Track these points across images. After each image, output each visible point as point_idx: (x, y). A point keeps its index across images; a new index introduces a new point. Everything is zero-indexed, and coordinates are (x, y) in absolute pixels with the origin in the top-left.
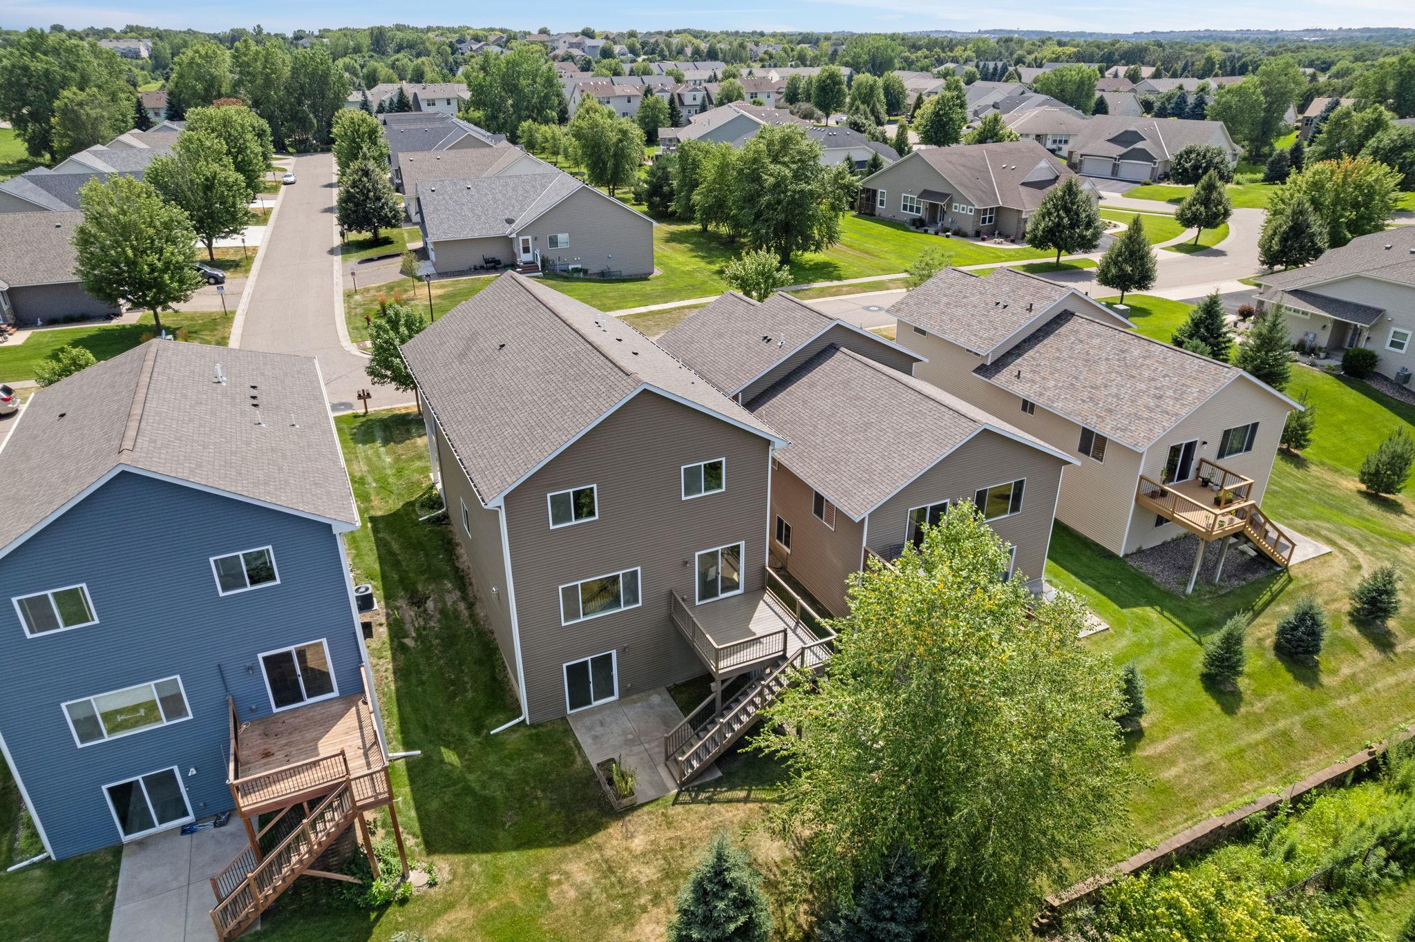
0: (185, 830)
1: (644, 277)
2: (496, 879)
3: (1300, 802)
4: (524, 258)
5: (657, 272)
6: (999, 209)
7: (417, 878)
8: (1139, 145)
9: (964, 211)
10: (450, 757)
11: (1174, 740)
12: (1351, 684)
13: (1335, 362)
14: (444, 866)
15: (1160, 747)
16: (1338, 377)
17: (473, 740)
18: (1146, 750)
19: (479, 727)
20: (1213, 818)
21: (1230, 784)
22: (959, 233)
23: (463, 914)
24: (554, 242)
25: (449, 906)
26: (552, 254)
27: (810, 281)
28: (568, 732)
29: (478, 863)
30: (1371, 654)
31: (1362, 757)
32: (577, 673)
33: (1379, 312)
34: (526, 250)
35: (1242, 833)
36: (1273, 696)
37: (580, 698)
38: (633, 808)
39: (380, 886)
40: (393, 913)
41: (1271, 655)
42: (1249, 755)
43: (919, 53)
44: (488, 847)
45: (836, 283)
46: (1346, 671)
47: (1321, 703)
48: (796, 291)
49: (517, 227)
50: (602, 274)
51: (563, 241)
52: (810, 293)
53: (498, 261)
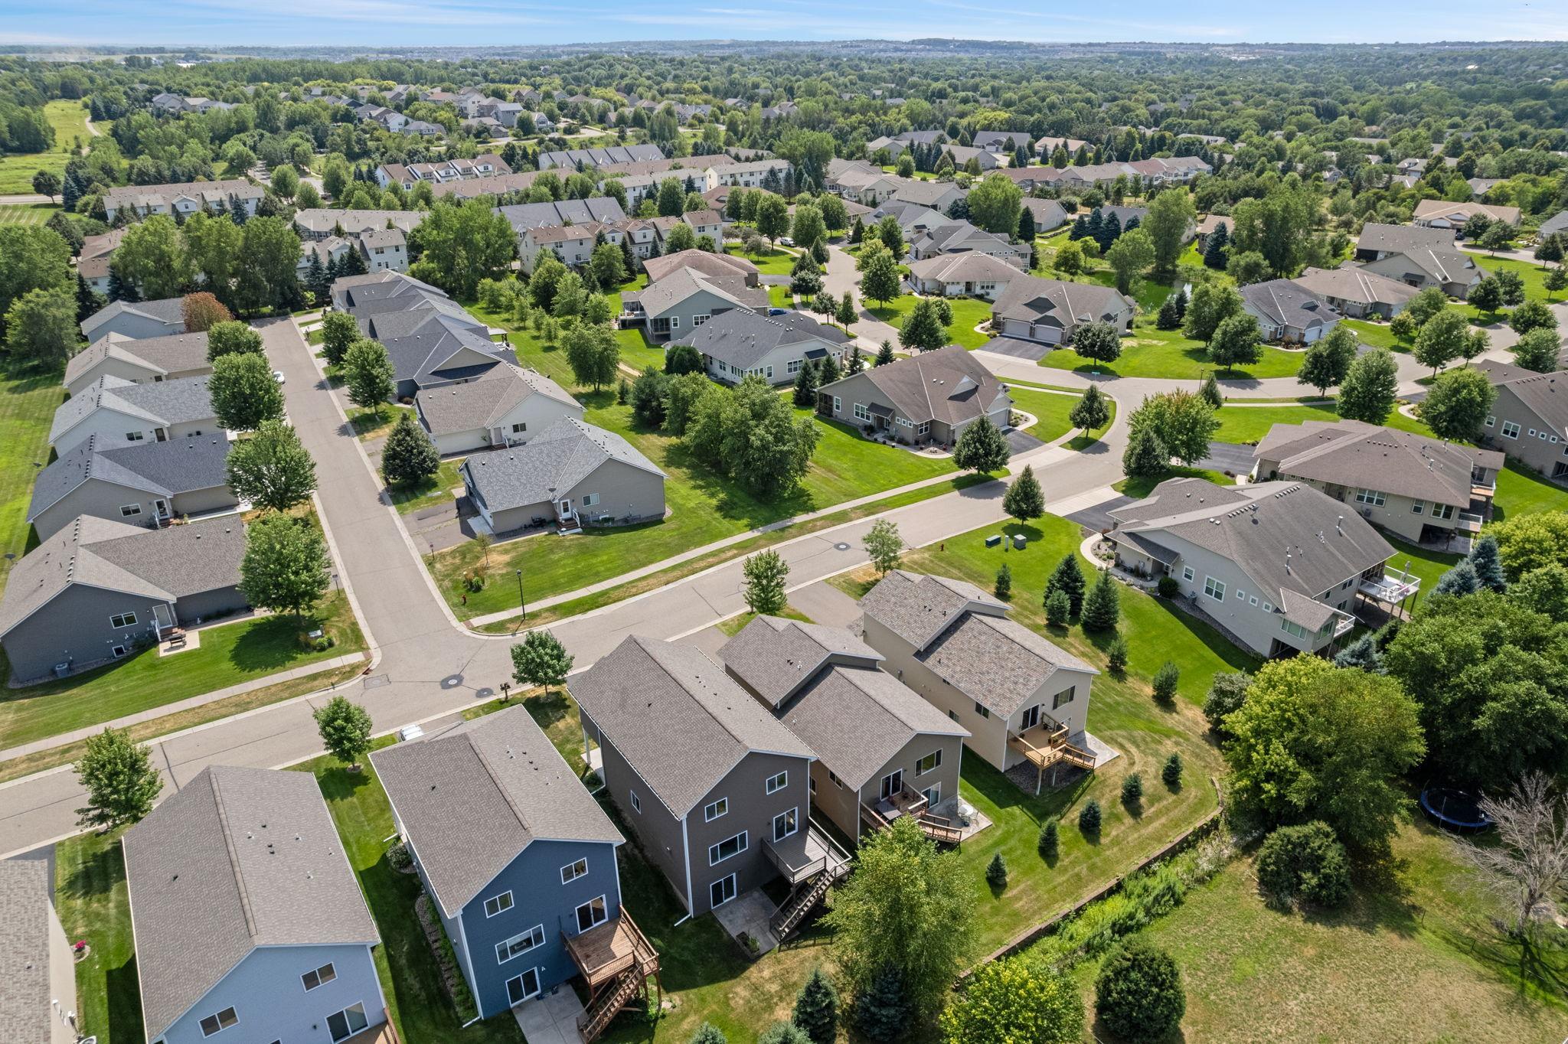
0: (538, 998)
1: (657, 520)
2: (703, 1000)
3: (1079, 912)
4: (564, 516)
5: (669, 512)
6: (932, 422)
7: (666, 1005)
8: (1050, 313)
9: (907, 423)
11: (1022, 886)
12: (1117, 841)
13: (1155, 584)
14: (677, 997)
15: (1015, 892)
16: (1156, 598)
17: (666, 931)
18: (1008, 894)
19: (668, 923)
20: (1038, 925)
21: (1047, 907)
22: (902, 442)
23: (694, 1017)
24: (587, 500)
25: (686, 1016)
26: (586, 510)
27: (792, 515)
28: (715, 920)
29: (692, 993)
30: (1129, 820)
31: (1113, 882)
32: (717, 888)
33: (1176, 555)
34: (566, 510)
35: (1051, 930)
36: (1075, 853)
37: (718, 899)
38: (760, 957)
39: (653, 1010)
41: (1077, 829)
42: (1058, 889)
43: (854, 118)
44: (694, 985)
45: (811, 516)
46: (1114, 833)
47: (1098, 855)
48: (782, 530)
49: (558, 494)
50: (626, 520)
51: (595, 499)
52: (793, 531)
53: (544, 520)
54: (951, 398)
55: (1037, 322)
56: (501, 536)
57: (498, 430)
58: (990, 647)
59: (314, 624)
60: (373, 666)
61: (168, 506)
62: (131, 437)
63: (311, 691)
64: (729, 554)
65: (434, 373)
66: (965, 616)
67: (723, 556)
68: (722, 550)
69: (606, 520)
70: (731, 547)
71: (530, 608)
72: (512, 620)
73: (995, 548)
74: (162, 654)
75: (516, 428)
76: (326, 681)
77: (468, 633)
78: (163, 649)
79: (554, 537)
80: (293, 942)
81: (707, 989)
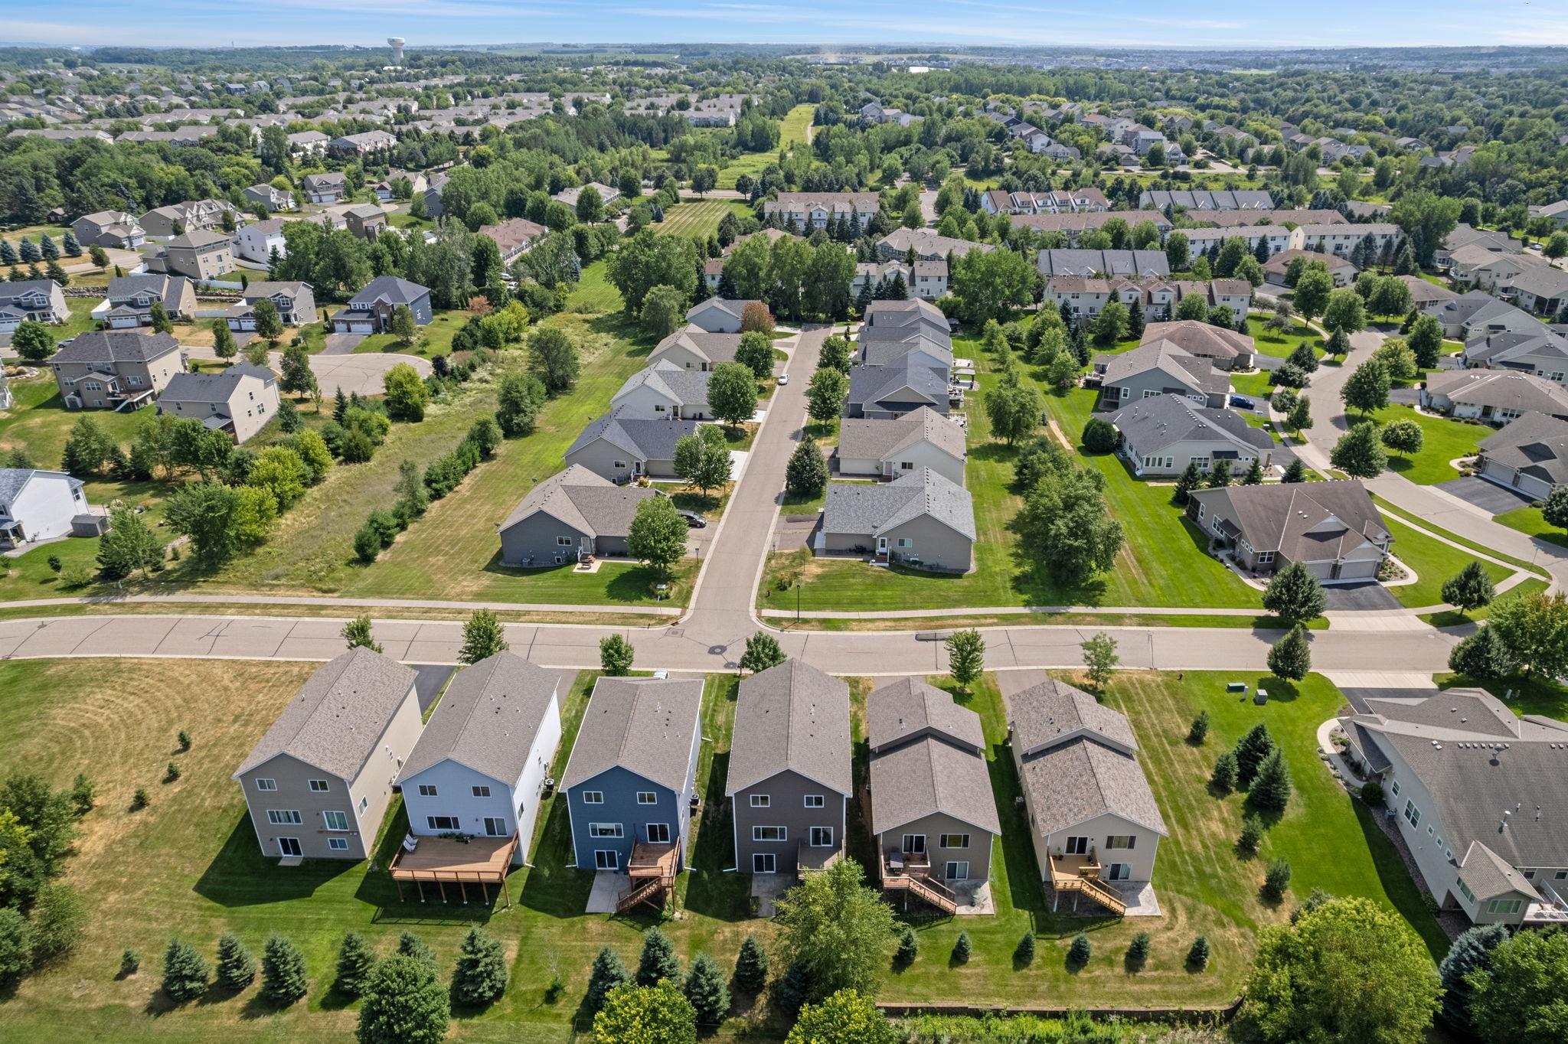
0: (615, 872)
1: (958, 574)
2: (701, 924)
3: (1011, 1014)
4: (880, 550)
5: (973, 567)
6: (1278, 553)
7: (677, 915)
8: (1542, 464)
10: (705, 875)
11: (979, 970)
12: (1094, 982)
14: (687, 914)
15: (969, 971)
16: (1354, 800)
17: (716, 871)
18: (962, 970)
19: (720, 867)
20: (968, 1003)
21: (987, 996)
22: (1241, 565)
23: (686, 931)
24: (902, 543)
25: (683, 927)
26: (899, 550)
27: (1073, 604)
28: (750, 880)
29: (698, 917)
30: (1120, 970)
31: (1064, 1008)
32: (759, 859)
33: (1388, 763)
34: (883, 546)
35: (977, 1014)
36: (1048, 970)
37: (759, 868)
38: (756, 917)
39: (665, 913)
40: (667, 924)
41: (1065, 954)
42: (1008, 988)
44: (703, 913)
45: (1090, 610)
46: (1097, 973)
47: (1067, 981)
48: (1051, 615)
49: (879, 531)
50: (931, 567)
51: (909, 543)
52: (1060, 618)
53: (863, 550)
54: (1307, 535)
55: (1523, 470)
56: (829, 552)
57: (889, 464)
59: (669, 579)
60: (681, 621)
61: (642, 468)
62: (657, 409)
63: (634, 624)
64: (989, 621)
65: (879, 403)
66: (1076, 740)
67: (983, 621)
68: (985, 616)
69: (915, 562)
70: (996, 616)
71: (804, 614)
72: (788, 620)
73: (1233, 694)
74: (575, 570)
75: (904, 466)
76: (647, 622)
77: (754, 619)
78: (577, 568)
79: (865, 565)
80: (468, 764)
81: (709, 919)
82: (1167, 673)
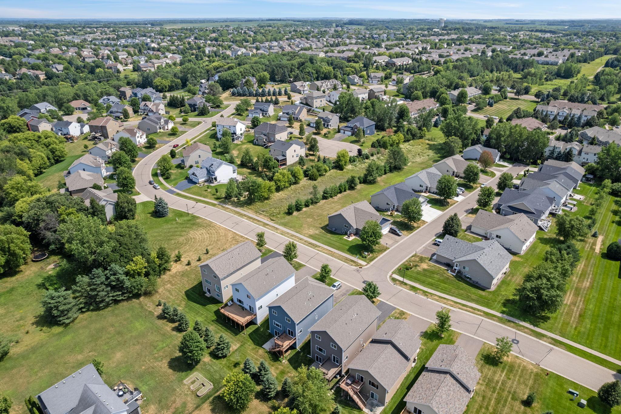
1: (483, 289)
2: (288, 368)
4: (455, 267)
5: (492, 290)
7: (284, 361)
10: (302, 354)
14: (287, 362)
17: (306, 354)
19: (308, 354)
23: (282, 368)
24: (464, 268)
25: (282, 366)
26: (462, 270)
27: (524, 321)
28: (313, 363)
29: (289, 365)
32: (317, 357)
34: (457, 266)
37: (317, 360)
39: (280, 359)
40: (279, 362)
44: (291, 365)
45: (531, 327)
48: (509, 321)
49: (456, 260)
50: (474, 282)
51: (467, 269)
52: (512, 324)
53: (449, 265)
57: (491, 234)
58: (433, 384)
59: (372, 251)
60: (363, 268)
61: (396, 207)
62: (420, 186)
63: (347, 263)
64: (479, 313)
65: (509, 206)
67: (476, 312)
68: (478, 310)
69: (468, 278)
70: (484, 312)
71: (406, 281)
72: (399, 281)
74: (345, 238)
75: (497, 236)
76: (352, 263)
77: (388, 276)
78: (345, 237)
79: (446, 272)
80: (246, 287)
81: (291, 368)
82: (543, 370)
